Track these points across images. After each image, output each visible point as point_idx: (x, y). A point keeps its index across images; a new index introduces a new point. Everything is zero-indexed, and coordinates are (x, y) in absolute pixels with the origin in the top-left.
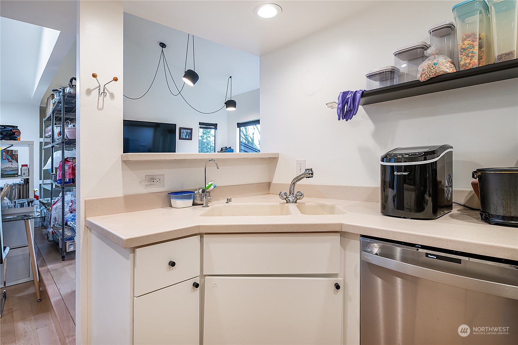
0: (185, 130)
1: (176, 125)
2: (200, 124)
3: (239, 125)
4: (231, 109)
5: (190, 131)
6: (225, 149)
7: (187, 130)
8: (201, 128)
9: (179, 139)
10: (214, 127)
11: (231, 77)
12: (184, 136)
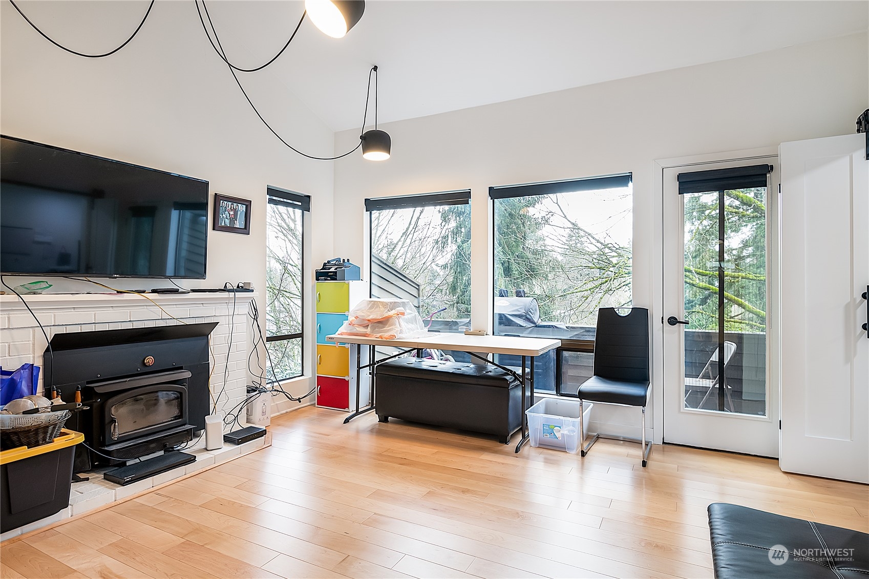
0: (230, 203)
1: (207, 184)
2: (271, 191)
3: (372, 205)
4: (376, 156)
5: (244, 206)
6: (335, 265)
7: (235, 204)
8: (271, 201)
9: (214, 229)
10: (300, 204)
11: (375, 68)
12: (227, 222)
